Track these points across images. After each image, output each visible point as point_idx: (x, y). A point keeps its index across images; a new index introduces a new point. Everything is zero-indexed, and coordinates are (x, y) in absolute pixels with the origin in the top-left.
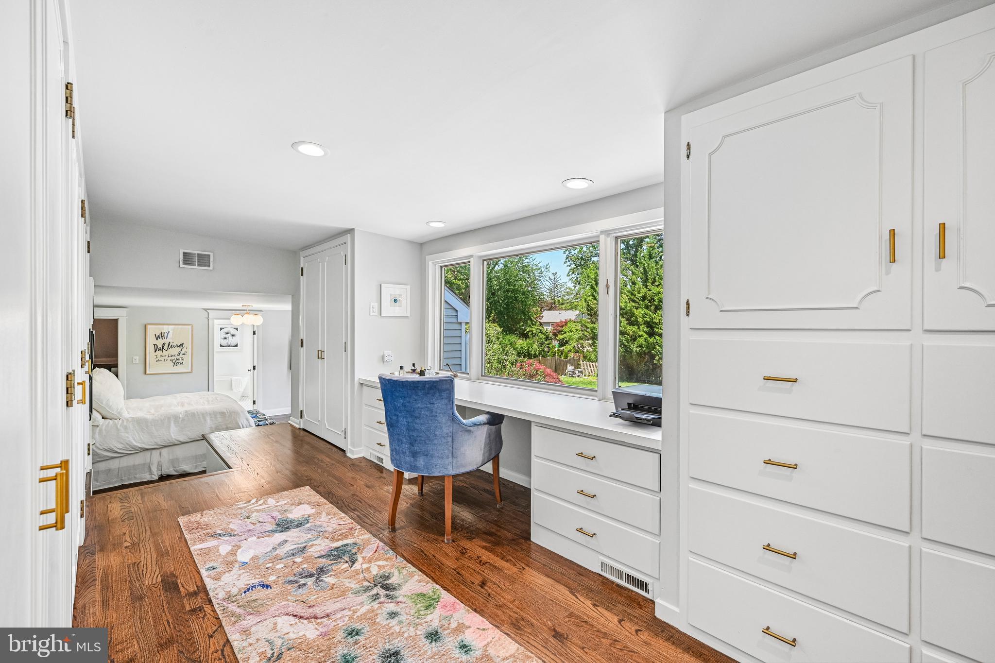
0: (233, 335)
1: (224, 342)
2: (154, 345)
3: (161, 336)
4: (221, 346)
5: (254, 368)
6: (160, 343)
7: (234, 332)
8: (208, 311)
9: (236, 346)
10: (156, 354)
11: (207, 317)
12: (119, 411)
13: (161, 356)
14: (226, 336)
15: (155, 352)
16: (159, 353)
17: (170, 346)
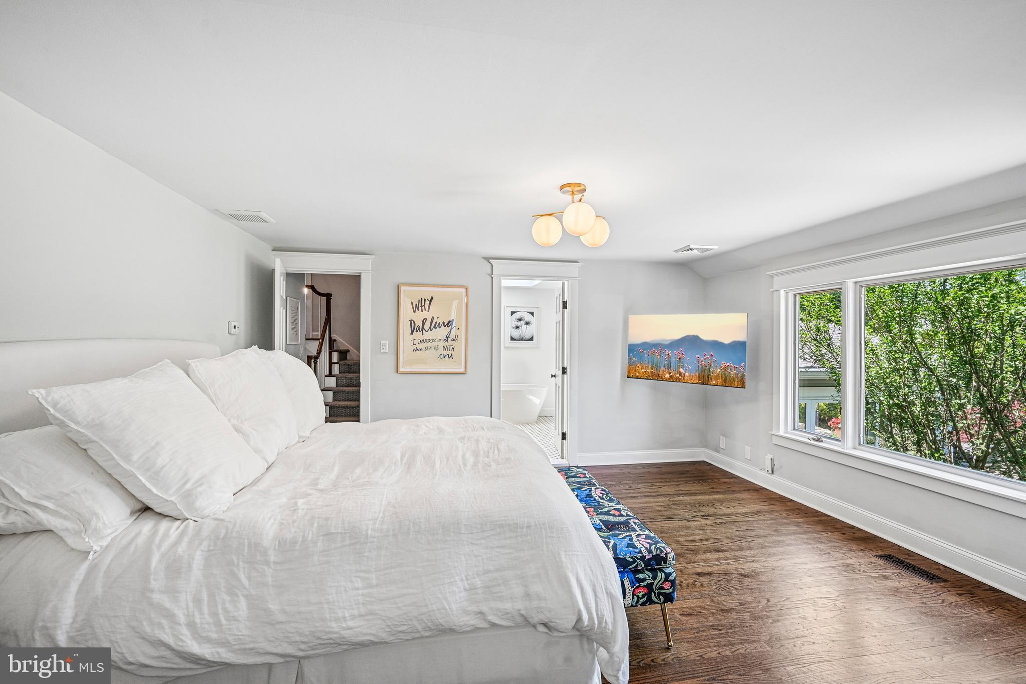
0: (527, 323)
1: (516, 333)
2: (411, 321)
3: (420, 305)
4: (512, 339)
5: (564, 371)
6: (418, 317)
7: (528, 317)
8: (490, 260)
9: (531, 339)
10: (413, 337)
11: (490, 272)
12: (188, 486)
13: (420, 342)
14: (519, 324)
15: (412, 334)
16: (418, 335)
17: (434, 326)
